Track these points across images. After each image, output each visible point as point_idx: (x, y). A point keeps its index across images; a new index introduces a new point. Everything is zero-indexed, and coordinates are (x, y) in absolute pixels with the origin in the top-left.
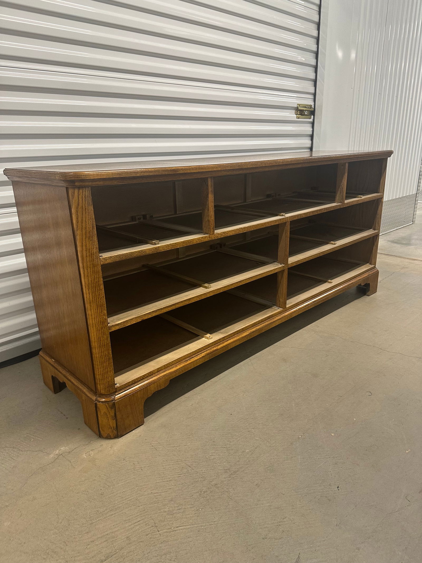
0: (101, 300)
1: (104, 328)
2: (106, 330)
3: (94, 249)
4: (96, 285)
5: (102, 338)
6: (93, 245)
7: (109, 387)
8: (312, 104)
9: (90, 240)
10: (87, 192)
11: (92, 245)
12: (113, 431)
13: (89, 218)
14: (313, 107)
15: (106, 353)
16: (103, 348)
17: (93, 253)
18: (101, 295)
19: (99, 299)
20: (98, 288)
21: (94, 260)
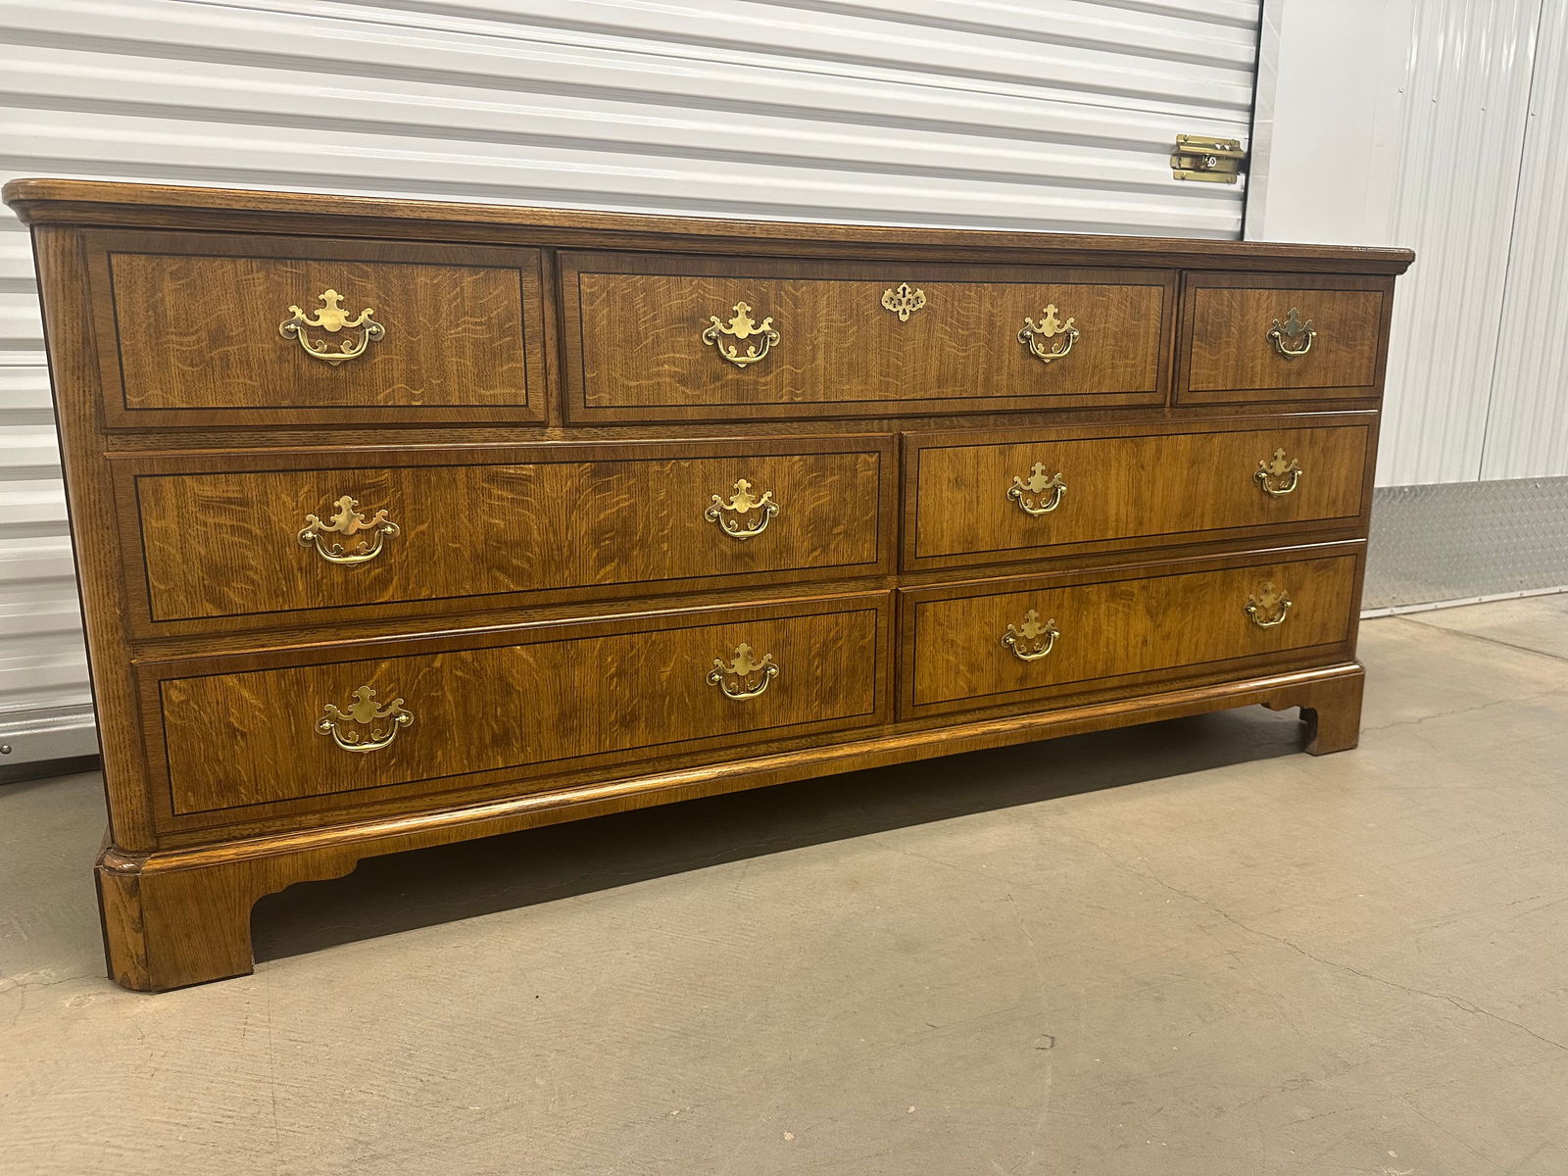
0: (108, 556)
1: (115, 645)
2: (121, 651)
3: (88, 404)
4: (93, 510)
5: (112, 674)
6: (84, 391)
7: (133, 828)
8: (1241, 137)
9: (76, 378)
10: (68, 240)
11: (81, 393)
12: (136, 968)
13: (75, 314)
14: (1244, 148)
15: (125, 723)
16: (115, 707)
17: (84, 415)
18: (106, 542)
19: (102, 555)
20: (99, 522)
21: (86, 436)
